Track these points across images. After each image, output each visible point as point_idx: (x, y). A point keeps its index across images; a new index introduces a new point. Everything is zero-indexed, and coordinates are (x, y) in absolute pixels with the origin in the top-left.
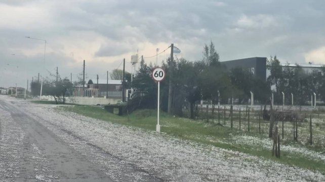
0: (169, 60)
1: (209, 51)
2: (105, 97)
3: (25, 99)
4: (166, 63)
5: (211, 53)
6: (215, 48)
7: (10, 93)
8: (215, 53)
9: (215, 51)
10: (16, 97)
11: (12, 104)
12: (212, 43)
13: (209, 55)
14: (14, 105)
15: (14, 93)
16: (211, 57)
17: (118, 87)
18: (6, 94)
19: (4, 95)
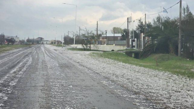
0: (158, 18)
1: (186, 11)
2: (114, 45)
3: (62, 47)
4: (156, 20)
5: (187, 12)
6: (190, 9)
7: (53, 43)
8: (190, 12)
9: (190, 11)
10: (56, 46)
11: (55, 52)
12: (187, 6)
13: (186, 14)
14: (57, 52)
15: (55, 43)
16: (187, 15)
17: (119, 38)
18: (50, 44)
19: (49, 44)
